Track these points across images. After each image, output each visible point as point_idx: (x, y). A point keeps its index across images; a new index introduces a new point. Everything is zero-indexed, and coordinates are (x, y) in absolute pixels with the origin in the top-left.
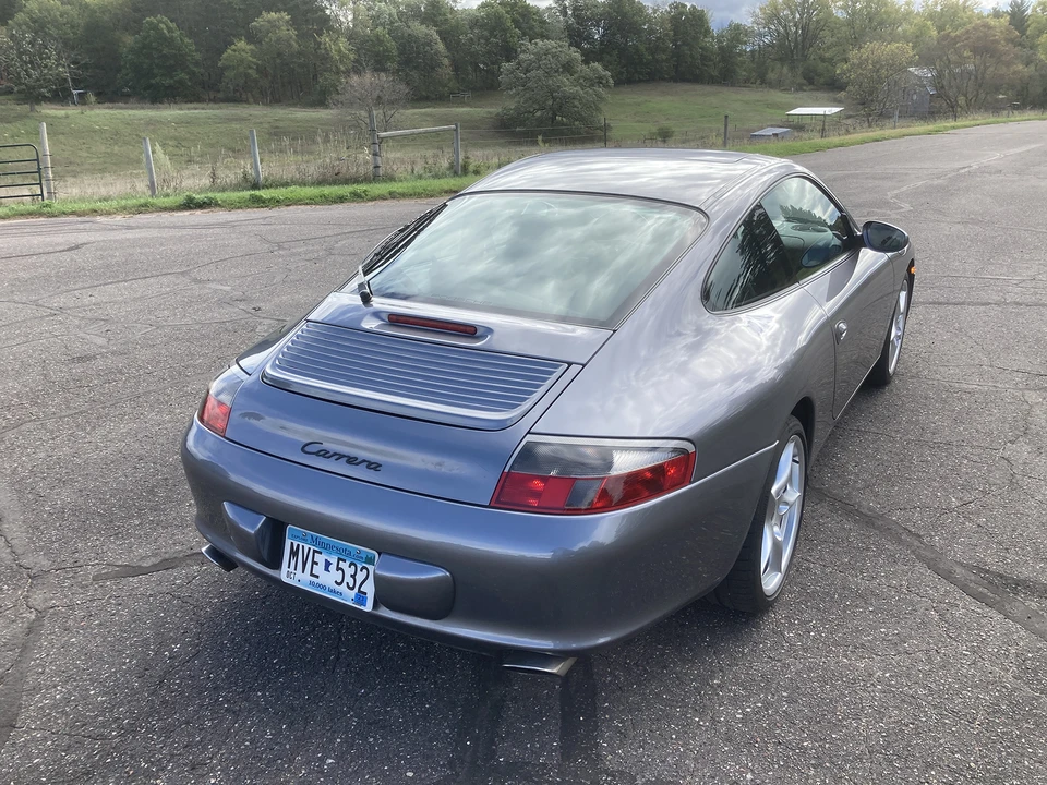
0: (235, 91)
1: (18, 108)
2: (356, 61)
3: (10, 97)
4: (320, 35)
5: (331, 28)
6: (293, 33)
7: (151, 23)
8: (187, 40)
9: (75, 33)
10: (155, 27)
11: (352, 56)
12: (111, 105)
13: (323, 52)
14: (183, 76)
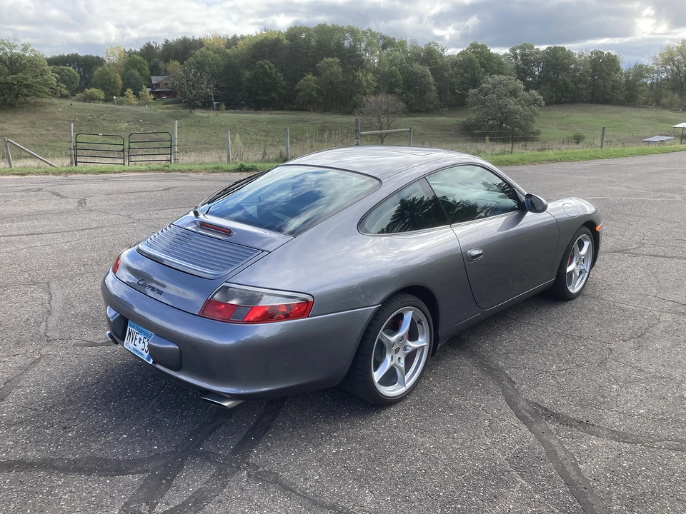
0: (303, 104)
1: (183, 111)
2: (377, 87)
3: (180, 105)
4: (356, 71)
5: (363, 67)
6: (340, 69)
7: (259, 64)
8: (279, 74)
9: (218, 70)
10: (262, 67)
11: (375, 84)
12: (233, 111)
13: (357, 81)
14: (275, 95)
